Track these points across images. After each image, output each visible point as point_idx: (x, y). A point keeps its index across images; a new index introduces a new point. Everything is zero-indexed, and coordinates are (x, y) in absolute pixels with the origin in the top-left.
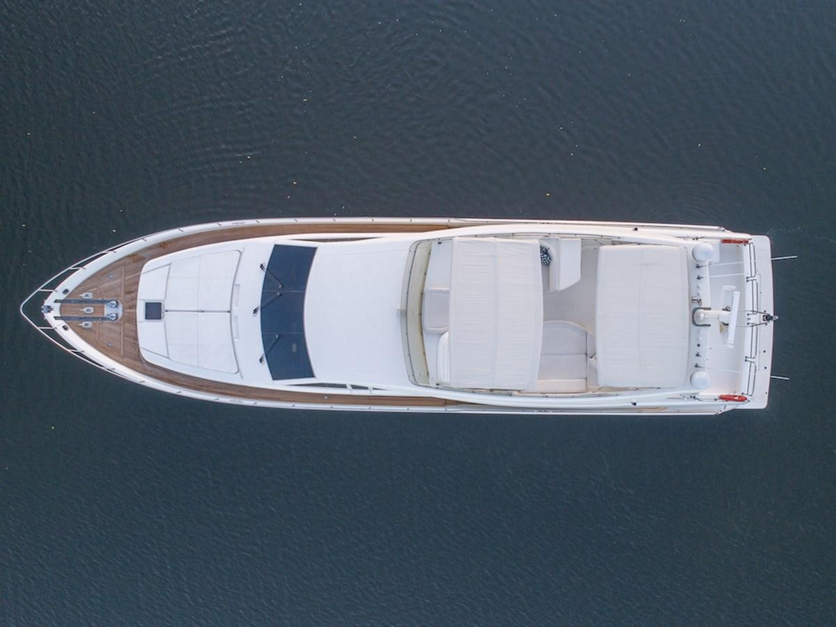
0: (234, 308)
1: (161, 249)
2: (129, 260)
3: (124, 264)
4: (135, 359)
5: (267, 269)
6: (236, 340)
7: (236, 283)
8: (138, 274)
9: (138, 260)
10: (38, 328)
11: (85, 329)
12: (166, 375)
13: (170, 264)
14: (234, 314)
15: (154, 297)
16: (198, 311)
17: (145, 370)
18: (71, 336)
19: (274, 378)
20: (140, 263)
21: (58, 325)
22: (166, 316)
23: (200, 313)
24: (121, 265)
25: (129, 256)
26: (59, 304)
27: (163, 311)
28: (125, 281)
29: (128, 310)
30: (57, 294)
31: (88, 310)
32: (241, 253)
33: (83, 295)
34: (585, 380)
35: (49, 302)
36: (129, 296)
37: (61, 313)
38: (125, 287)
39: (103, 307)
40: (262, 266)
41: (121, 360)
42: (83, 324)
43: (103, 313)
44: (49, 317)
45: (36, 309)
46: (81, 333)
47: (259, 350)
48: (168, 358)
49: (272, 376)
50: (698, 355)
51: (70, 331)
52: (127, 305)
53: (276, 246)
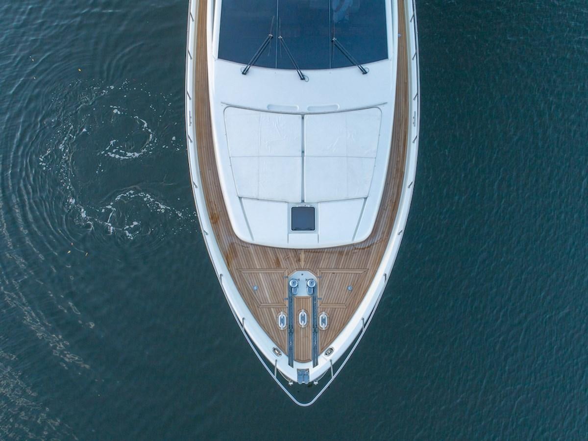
0: (298, 110)
1: (220, 222)
2: (234, 263)
3: (239, 270)
4: (369, 253)
5: (249, 64)
6: (339, 108)
7: (266, 109)
9: (232, 247)
10: (333, 378)
11: (329, 324)
12: (386, 214)
13: (240, 198)
14: (306, 111)
15: (284, 218)
16: (303, 157)
17: (381, 240)
18: (342, 343)
19: (386, 56)
20: (239, 248)
21: (325, 362)
22: (309, 201)
23: (305, 154)
24: (241, 276)
25: (228, 264)
26: (295, 363)
27: (303, 205)
28: (262, 269)
29: (302, 263)
30: (282, 364)
31: (302, 320)
32: (228, 106)
33: (282, 326)
35: (292, 374)
36: (283, 263)
37: (311, 361)
38: (270, 268)
39: (299, 298)
40: (245, 73)
41: (370, 274)
42: (323, 326)
43: (306, 298)
44: (315, 373)
45: (304, 390)
46: (336, 330)
47: (350, 73)
48: (366, 198)
51: (333, 345)
52: (295, 265)
53: (219, 58)
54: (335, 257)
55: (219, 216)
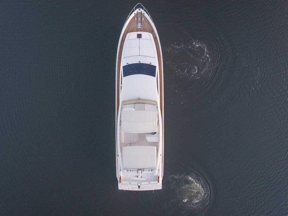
0: (140, 56)
1: (155, 37)
3: (151, 28)
4: (127, 31)
5: (150, 65)
6: (132, 57)
7: (147, 57)
8: (149, 32)
9: (152, 32)
10: (134, 8)
11: (135, 19)
12: (124, 39)
13: (151, 40)
14: (139, 56)
15: (143, 36)
16: (139, 47)
17: (125, 34)
18: (133, 15)
19: (123, 67)
20: (151, 32)
21: (135, 12)
22: (138, 39)
23: (139, 48)
24: (151, 27)
25: (153, 29)
26: (141, 12)
27: (140, 38)
28: (147, 28)
29: (139, 29)
30: (143, 12)
31: (139, 19)
32: (154, 58)
33: (143, 18)
34: (124, 143)
35: (141, 10)
36: (143, 29)
37: (139, 12)
38: (145, 28)
39: (140, 23)
40: (151, 63)
41: (127, 27)
42: (136, 18)
44: (137, 10)
45: (139, 7)
46: (134, 18)
47: (130, 63)
48: (128, 40)
49: (124, 66)
50: (130, 171)
51: (134, 15)
52: (141, 29)
53: (156, 66)
54: (134, 31)
55: (155, 38)
